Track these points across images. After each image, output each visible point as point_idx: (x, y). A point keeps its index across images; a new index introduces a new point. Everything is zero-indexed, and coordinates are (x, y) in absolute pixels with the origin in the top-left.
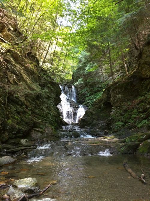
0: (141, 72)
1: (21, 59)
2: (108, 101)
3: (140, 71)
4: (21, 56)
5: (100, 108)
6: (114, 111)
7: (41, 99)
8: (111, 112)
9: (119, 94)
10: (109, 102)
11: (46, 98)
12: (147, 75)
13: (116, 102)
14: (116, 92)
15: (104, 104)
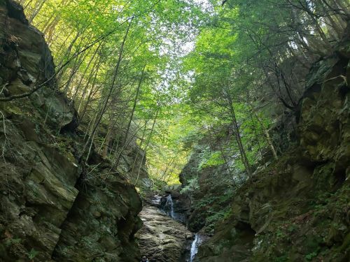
0: (305, 150)
1: (38, 132)
2: (245, 221)
3: (304, 148)
4: (37, 126)
5: (230, 238)
6: (259, 243)
7: (84, 220)
8: (254, 246)
9: (266, 202)
10: (248, 222)
11: (98, 218)
12: (321, 156)
13: (261, 222)
14: (259, 197)
15: (237, 227)
